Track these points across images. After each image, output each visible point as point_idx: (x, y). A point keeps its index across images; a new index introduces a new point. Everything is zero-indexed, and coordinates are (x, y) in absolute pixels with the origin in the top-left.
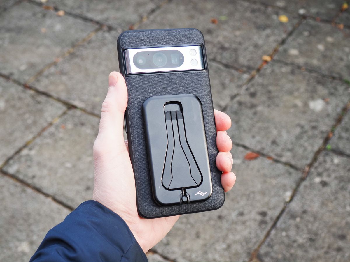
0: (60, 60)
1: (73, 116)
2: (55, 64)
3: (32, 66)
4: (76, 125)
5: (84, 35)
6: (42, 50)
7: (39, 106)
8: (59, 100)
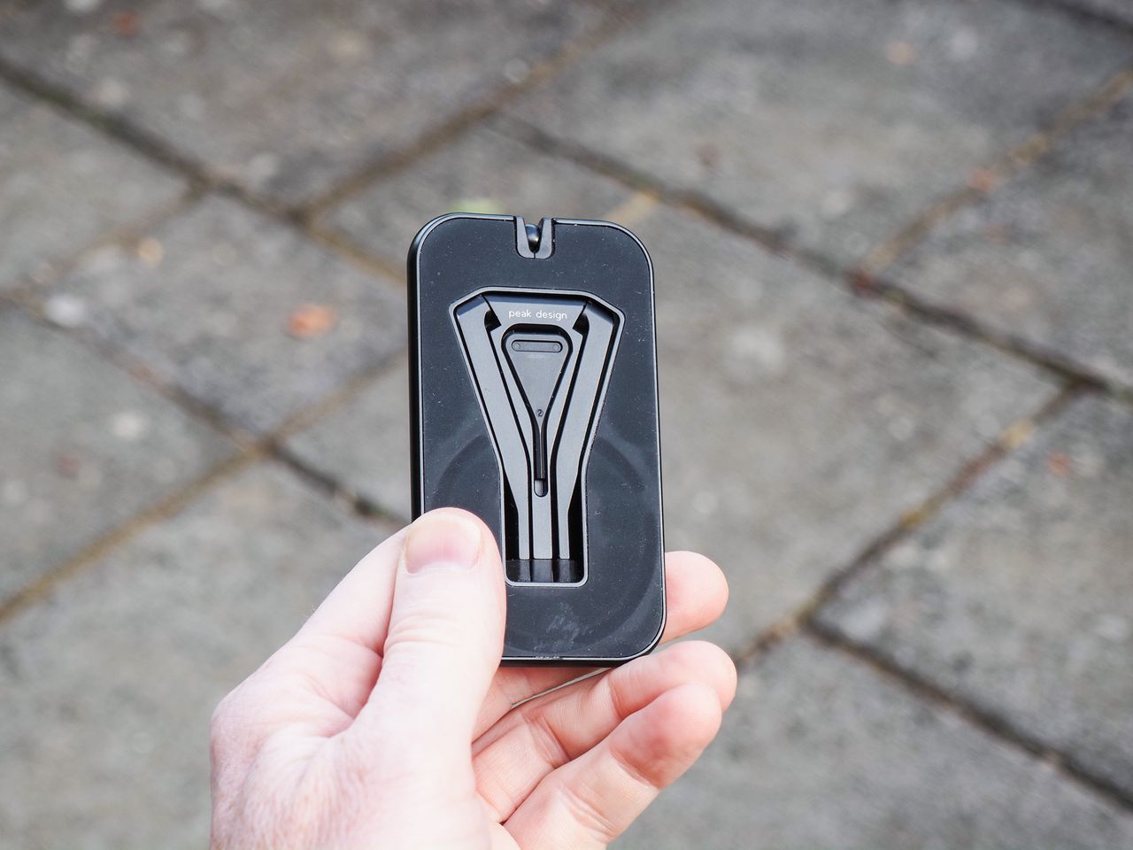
0: (996, 183)
1: (1098, 423)
2: (975, 197)
3: (873, 199)
4: (1116, 461)
5: (1089, 82)
8: (1018, 348)
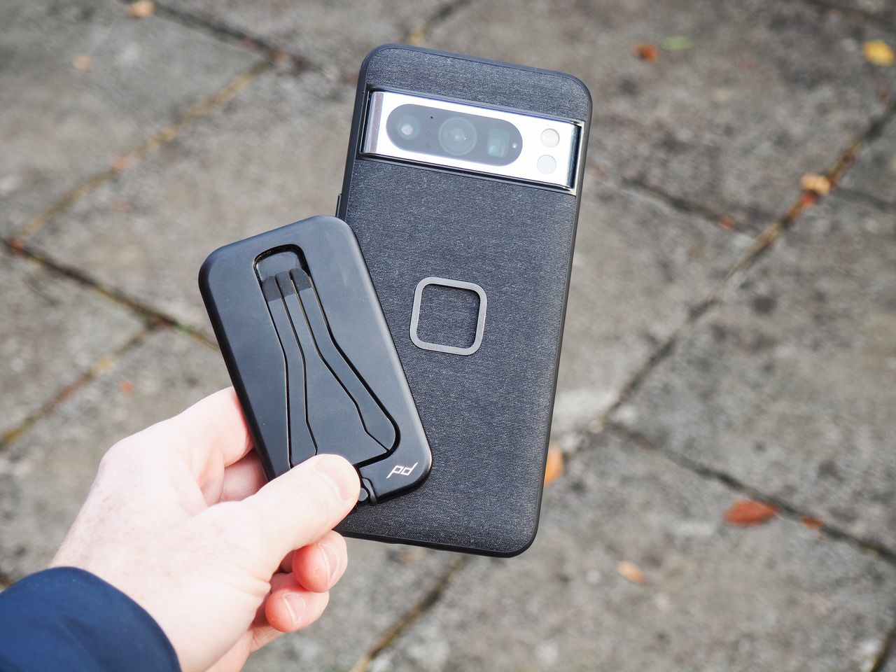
0: (132, 163)
1: (162, 353)
2: (113, 176)
4: (170, 383)
6: (72, 129)
7: (53, 316)
